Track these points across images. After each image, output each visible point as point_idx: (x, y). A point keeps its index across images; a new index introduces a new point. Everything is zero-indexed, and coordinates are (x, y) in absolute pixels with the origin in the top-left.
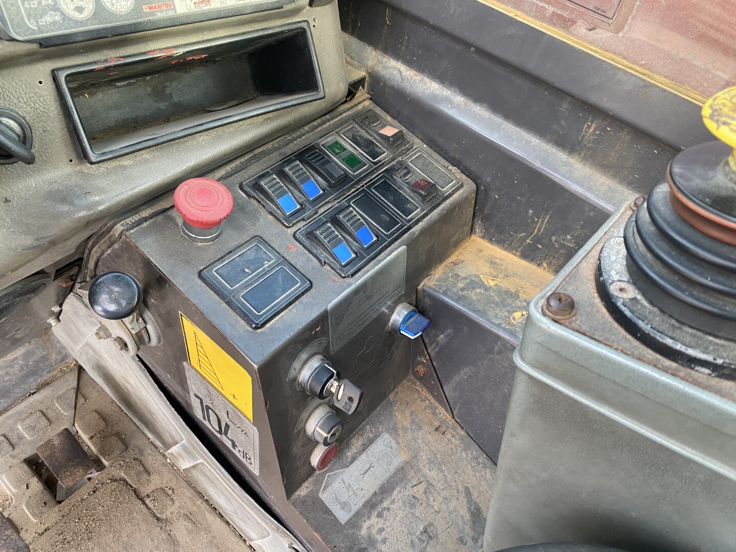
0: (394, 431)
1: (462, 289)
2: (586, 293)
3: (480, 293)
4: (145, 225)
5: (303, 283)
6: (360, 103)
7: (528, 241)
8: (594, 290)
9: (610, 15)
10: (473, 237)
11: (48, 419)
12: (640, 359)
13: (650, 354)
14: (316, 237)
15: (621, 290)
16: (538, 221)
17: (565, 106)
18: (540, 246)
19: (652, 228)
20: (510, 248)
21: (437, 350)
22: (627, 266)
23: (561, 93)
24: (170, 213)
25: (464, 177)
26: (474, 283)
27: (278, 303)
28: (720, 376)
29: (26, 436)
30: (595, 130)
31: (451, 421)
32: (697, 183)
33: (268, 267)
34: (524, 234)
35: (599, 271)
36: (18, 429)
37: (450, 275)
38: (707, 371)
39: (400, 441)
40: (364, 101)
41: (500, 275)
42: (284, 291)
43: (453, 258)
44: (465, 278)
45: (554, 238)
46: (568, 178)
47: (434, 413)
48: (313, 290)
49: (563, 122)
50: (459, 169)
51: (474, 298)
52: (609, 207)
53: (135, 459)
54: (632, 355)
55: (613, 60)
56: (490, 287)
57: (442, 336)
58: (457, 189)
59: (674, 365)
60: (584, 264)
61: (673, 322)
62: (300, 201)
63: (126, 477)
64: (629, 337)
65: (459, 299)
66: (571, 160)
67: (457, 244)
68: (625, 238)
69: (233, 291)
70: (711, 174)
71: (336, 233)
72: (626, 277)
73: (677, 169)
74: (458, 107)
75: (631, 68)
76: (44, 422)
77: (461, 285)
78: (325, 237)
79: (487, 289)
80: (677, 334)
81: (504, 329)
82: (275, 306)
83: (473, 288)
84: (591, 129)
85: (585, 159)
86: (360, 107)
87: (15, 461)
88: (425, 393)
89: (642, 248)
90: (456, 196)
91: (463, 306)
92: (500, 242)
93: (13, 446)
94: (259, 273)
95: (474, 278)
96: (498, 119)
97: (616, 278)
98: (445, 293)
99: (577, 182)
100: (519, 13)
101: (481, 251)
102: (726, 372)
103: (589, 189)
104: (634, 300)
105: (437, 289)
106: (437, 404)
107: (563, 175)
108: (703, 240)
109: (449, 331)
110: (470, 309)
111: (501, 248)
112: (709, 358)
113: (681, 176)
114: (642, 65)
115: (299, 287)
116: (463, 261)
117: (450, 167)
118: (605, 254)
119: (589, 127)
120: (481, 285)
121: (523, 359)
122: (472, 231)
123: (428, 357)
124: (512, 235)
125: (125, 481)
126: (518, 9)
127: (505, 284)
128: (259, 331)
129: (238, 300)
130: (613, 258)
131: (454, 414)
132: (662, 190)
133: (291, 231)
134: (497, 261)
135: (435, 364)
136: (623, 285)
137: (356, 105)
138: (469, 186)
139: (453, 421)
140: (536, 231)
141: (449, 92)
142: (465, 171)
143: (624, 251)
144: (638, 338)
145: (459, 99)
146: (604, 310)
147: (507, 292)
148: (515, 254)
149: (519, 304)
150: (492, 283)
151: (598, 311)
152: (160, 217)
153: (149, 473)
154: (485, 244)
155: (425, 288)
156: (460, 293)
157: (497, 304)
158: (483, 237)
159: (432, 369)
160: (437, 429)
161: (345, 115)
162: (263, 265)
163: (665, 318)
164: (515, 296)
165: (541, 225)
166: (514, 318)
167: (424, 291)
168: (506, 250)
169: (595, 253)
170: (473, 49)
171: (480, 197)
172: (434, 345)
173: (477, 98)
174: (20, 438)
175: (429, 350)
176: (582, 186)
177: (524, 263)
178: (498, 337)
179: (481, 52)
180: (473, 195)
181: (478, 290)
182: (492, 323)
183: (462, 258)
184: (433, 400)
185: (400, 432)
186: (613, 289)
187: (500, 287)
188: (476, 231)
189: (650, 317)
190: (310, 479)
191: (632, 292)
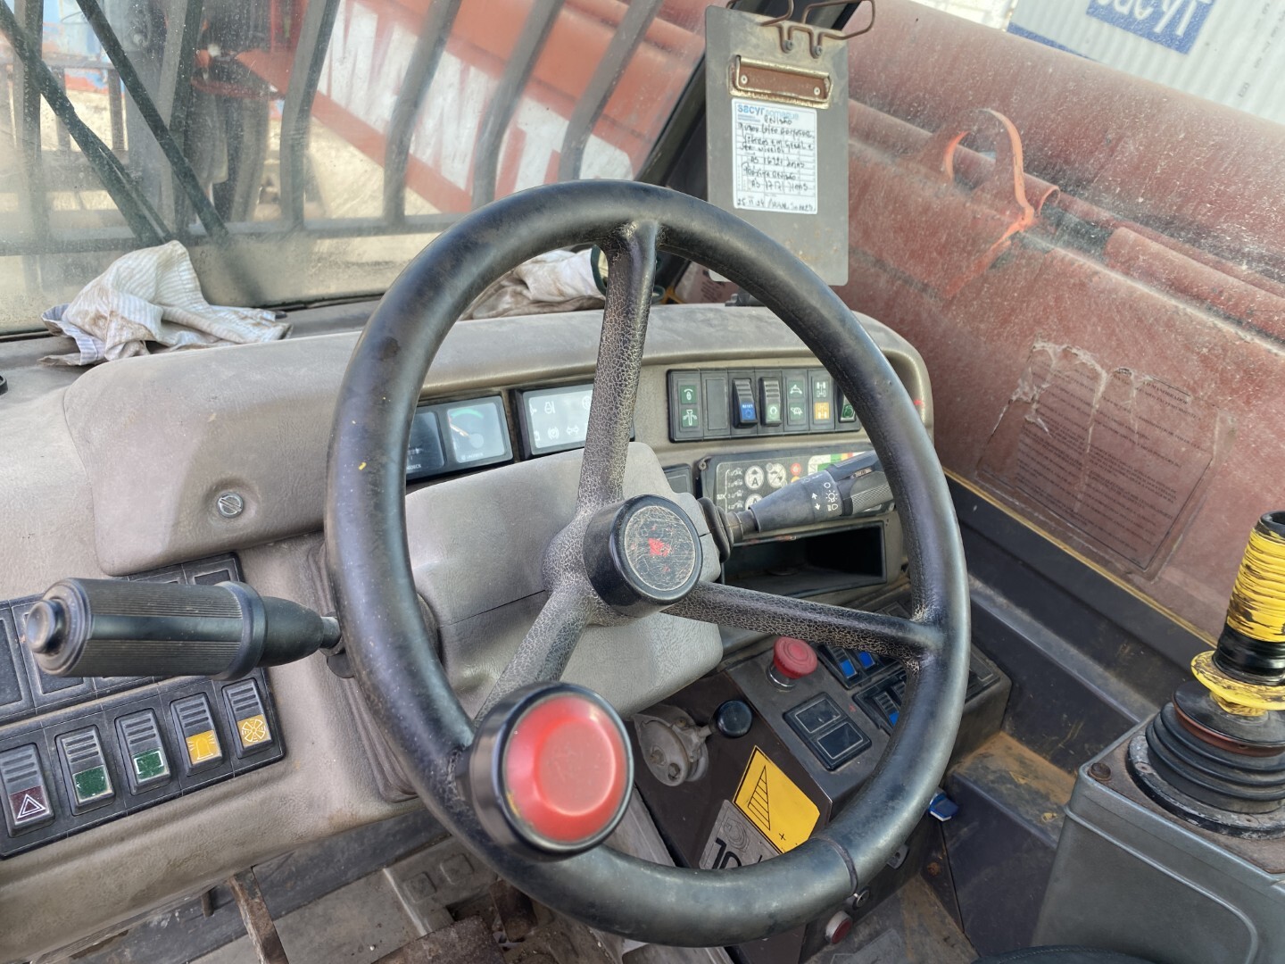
0: (901, 928)
1: (993, 782)
2: (1119, 767)
3: (1010, 789)
4: (739, 666)
5: (865, 740)
6: (901, 585)
7: (1060, 745)
8: (1125, 768)
9: (1144, 566)
10: (1002, 734)
11: (471, 866)
12: (1154, 811)
13: (1160, 809)
14: (875, 703)
15: (1143, 768)
16: (1071, 727)
17: (1103, 626)
18: (1072, 752)
19: (1163, 729)
20: (1039, 750)
21: (957, 845)
22: (1148, 754)
23: (1100, 616)
24: (756, 660)
25: (1000, 672)
26: (1004, 778)
27: (847, 753)
28: (1204, 827)
29: (449, 879)
30: (1130, 651)
31: (961, 937)
32: (1189, 704)
33: (837, 720)
34: (1057, 738)
35: (1128, 754)
36: (439, 870)
37: (980, 766)
38: (1196, 823)
39: (907, 942)
40: (905, 584)
41: (1030, 775)
42: (852, 744)
43: (981, 750)
44: (994, 772)
45: (1087, 746)
46: (1103, 690)
47: (943, 922)
48: (872, 748)
49: (1101, 639)
50: (995, 662)
51: (1005, 792)
52: (1135, 718)
53: (562, 934)
54: (1148, 808)
55: (1146, 600)
56: (1021, 785)
57: (965, 829)
58: (995, 682)
59: (1175, 817)
60: (1117, 751)
61: (1176, 791)
62: (858, 668)
63: (553, 952)
64: (1147, 798)
65: (989, 790)
66: (1107, 674)
67: (987, 737)
68: (1146, 736)
69: (811, 735)
70: (1198, 700)
71: (892, 702)
72: (1146, 761)
73: (1178, 694)
74: (1000, 607)
75: (1160, 609)
76: (466, 869)
77: (991, 777)
78: (883, 704)
79: (1017, 786)
80: (1177, 797)
81: (1035, 826)
82: (845, 754)
83: (1004, 783)
84: (1126, 650)
85: (1120, 676)
86: (901, 589)
87: (438, 905)
88: (933, 897)
89: (1157, 741)
90: (993, 688)
91: (994, 797)
92: (1030, 743)
93: (435, 888)
94: (829, 725)
95: (1003, 774)
96: (1038, 625)
97: (1140, 760)
98: (975, 782)
99: (1111, 695)
100: (1068, 547)
101: (1010, 748)
102: (1207, 823)
103: (1123, 703)
104: (1151, 774)
105: (967, 777)
106: (946, 913)
107: (1099, 687)
108: (1192, 738)
109: (976, 824)
110: (1001, 803)
111: (1030, 749)
112: (1196, 813)
113: (1180, 698)
114: (1170, 609)
115: (863, 743)
116: (992, 755)
117: (987, 660)
118: (1133, 744)
119: (1125, 648)
120: (1011, 781)
121: (1071, 810)
122: (1001, 727)
123: (945, 853)
124: (1044, 737)
125: (552, 956)
126: (1066, 543)
127: (1035, 784)
128: (832, 773)
129: (816, 743)
130: (1139, 748)
131: (966, 927)
132: (1170, 706)
133: (850, 693)
134: (1027, 761)
135: (951, 862)
136: (1144, 765)
137: (898, 587)
138: (1004, 683)
139: (963, 935)
140: (1069, 736)
141: (992, 592)
142: (1000, 666)
143: (1146, 745)
144: (1153, 799)
145: (1001, 600)
146: (1131, 780)
147: (1037, 792)
148: (1044, 758)
149: (1049, 805)
150: (1022, 782)
151: (1126, 780)
152: (749, 662)
153: (577, 954)
154: (1013, 742)
155: (955, 774)
156: (991, 785)
157: (1027, 802)
158: (1012, 735)
159: (948, 868)
160: (945, 940)
161: (888, 595)
162: (831, 718)
163: (1171, 787)
164: (1046, 797)
165: (1075, 731)
166: (1045, 818)
167: (953, 777)
168: (1035, 752)
169: (1126, 745)
170: (1020, 562)
171: (1015, 694)
172: (954, 839)
173: (1020, 603)
174: (442, 880)
175: (948, 846)
176: (1116, 699)
177: (1054, 768)
178: (1029, 834)
179: (1026, 565)
180: (1008, 691)
181: (1009, 786)
182: (1023, 818)
183: (991, 751)
184: (942, 908)
185: (908, 932)
186: (1138, 766)
187: (1031, 787)
188: (1004, 728)
189: (1161, 785)
190: (819, 955)
191: (1150, 770)
